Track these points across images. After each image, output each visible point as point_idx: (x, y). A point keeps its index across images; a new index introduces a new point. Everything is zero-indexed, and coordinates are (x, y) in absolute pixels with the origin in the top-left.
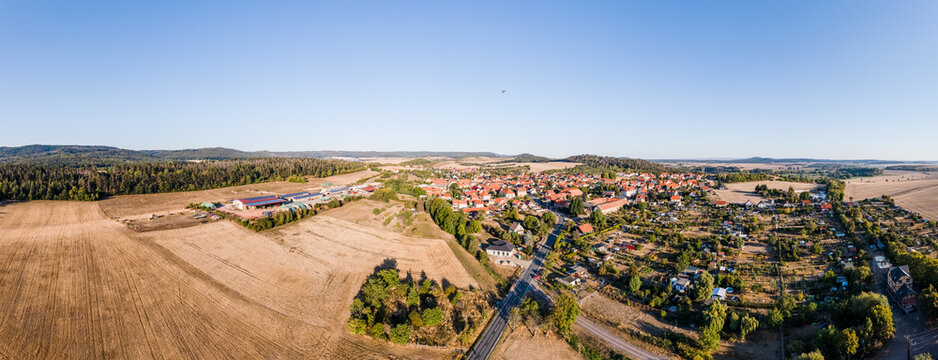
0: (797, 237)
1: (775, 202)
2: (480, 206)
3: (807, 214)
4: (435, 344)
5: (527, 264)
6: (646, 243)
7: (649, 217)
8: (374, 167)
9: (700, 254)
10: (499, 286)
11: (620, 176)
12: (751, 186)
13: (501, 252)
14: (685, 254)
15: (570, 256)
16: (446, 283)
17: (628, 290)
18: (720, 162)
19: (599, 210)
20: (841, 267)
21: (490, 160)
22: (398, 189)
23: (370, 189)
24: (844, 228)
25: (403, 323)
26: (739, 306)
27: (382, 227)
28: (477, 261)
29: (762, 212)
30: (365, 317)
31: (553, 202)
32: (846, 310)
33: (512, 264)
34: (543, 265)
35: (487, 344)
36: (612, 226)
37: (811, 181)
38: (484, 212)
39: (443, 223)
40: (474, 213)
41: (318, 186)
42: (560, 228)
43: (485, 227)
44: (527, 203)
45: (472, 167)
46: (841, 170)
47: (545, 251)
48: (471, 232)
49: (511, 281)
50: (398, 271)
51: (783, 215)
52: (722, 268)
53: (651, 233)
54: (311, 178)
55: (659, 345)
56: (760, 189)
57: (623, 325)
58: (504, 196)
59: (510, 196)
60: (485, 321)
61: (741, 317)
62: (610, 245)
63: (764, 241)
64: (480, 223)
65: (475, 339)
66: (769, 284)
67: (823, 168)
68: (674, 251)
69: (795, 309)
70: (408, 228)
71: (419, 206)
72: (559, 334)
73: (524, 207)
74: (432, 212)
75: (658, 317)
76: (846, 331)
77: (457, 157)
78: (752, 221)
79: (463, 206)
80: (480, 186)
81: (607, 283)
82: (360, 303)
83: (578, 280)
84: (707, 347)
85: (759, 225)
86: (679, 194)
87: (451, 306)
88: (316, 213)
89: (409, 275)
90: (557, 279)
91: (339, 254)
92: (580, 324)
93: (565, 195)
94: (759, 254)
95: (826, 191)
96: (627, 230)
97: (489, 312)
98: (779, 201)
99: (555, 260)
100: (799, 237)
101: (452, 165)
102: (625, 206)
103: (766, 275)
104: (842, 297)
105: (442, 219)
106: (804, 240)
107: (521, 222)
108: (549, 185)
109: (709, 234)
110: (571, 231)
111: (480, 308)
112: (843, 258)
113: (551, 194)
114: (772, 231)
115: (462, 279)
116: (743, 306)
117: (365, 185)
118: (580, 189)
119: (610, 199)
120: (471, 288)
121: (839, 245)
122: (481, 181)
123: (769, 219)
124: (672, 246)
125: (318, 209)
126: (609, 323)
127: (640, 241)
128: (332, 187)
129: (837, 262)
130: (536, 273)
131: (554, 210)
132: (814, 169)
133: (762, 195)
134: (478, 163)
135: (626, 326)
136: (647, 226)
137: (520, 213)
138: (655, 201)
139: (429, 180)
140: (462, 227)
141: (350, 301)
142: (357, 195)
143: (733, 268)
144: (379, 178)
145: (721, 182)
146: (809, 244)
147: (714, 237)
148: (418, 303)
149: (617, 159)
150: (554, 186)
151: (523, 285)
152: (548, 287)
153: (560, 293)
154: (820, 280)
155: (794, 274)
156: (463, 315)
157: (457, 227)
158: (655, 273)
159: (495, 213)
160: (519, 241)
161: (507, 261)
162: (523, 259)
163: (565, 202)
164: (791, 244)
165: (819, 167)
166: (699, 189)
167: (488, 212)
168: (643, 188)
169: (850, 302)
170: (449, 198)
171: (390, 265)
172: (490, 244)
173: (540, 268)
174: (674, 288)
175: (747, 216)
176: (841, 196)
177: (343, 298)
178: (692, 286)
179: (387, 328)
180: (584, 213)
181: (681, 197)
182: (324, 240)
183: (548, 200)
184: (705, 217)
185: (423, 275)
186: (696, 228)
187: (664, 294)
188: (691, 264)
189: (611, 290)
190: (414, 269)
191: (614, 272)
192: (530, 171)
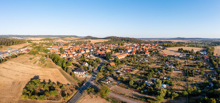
0: (194, 68)
1: (186, 55)
2: (71, 56)
3: (199, 60)
4: (54, 100)
5: (89, 77)
6: (135, 69)
7: (137, 60)
8: (29, 41)
9: (156, 73)
10: (79, 84)
11: (125, 44)
12: (176, 49)
13: (80, 73)
14: (150, 73)
15: (106, 74)
16: (58, 83)
17: (129, 85)
18: (165, 39)
19: (118, 58)
20: (211, 80)
21: (75, 38)
22: (39, 50)
23: (28, 50)
24: (214, 66)
25: (42, 95)
26: (171, 90)
27: (33, 64)
28: (70, 76)
29: (181, 58)
30: (28, 94)
31: (99, 54)
32: (212, 93)
33: (84, 77)
34: (96, 77)
35: (74, 100)
36: (123, 63)
37: (201, 47)
38: (73, 58)
39: (57, 63)
40: (69, 59)
41: (6, 49)
42: (102, 64)
43: (73, 64)
44: (90, 55)
45: (68, 41)
46: (213, 43)
47: (96, 72)
48: (68, 66)
49: (83, 82)
50: (40, 79)
51: (189, 60)
52: (165, 78)
53: (138, 66)
54: (3, 46)
55: (140, 100)
56: (180, 50)
57: (126, 95)
58: (80, 52)
59: (83, 52)
60: (74, 94)
61: (172, 93)
62: (122, 70)
63: (182, 69)
64: (71, 62)
65: (70, 99)
66: (183, 83)
67: (206, 42)
68: (146, 72)
69: (193, 91)
70: (43, 64)
71: (47, 56)
72: (102, 97)
73: (88, 56)
74: (53, 58)
75: (140, 92)
76: (212, 99)
77: (62, 37)
78: (177, 62)
79: (65, 56)
80: (71, 49)
81: (120, 83)
82: (25, 90)
83: (109, 82)
84: (159, 101)
85: (180, 63)
86: (149, 51)
87: (60, 90)
88: (6, 60)
89: (44, 81)
90: (101, 81)
91: (17, 75)
92: (110, 94)
93: (104, 52)
94: (179, 74)
95: (207, 51)
96: (128, 65)
97: (75, 92)
98: (188, 55)
99: (100, 75)
100: (195, 68)
101: (60, 40)
102: (127, 56)
103: (182, 81)
104: (211, 89)
105: (56, 61)
106: (197, 69)
107: (87, 62)
108: (98, 48)
109: (160, 66)
110: (107, 65)
111: (72, 90)
112: (212, 77)
113: (99, 51)
114: (185, 66)
115: (64, 81)
116: (173, 90)
117: (26, 49)
118: (110, 50)
119: (121, 53)
120: (68, 84)
121: (211, 72)
122: (72, 46)
123: (184, 61)
124: (146, 71)
125: (7, 59)
126: (121, 94)
127: (133, 68)
128: (12, 50)
129: (210, 78)
130: (93, 80)
131: (100, 57)
132: (201, 42)
133: (181, 52)
134: (70, 39)
135: (128, 95)
136: (136, 63)
137: (87, 59)
138: (139, 54)
139: (51, 46)
140: (64, 64)
141: (22, 90)
142: (23, 53)
143: (169, 78)
144: (31, 46)
145: (165, 47)
146: (199, 71)
147: (162, 68)
148: (48, 89)
149: (124, 38)
150: (100, 48)
151: (88, 83)
152: (98, 84)
153: (102, 86)
154: (203, 83)
155: (193, 81)
156: (65, 92)
157: (62, 64)
158: (139, 79)
159: (77, 58)
160: (86, 69)
161: (82, 75)
162: (88, 75)
163: (104, 54)
164: (192, 71)
165: (204, 41)
166: (156, 50)
167: (74, 58)
168: (134, 49)
169: (214, 91)
170: (59, 53)
171: (36, 78)
172: (76, 70)
173: (95, 78)
174: (146, 84)
175: (175, 60)
176: (213, 53)
177: (19, 89)
178: (153, 84)
179: (37, 97)
180: (112, 59)
181: (149, 53)
182: (10, 71)
183: (98, 54)
184: (158, 60)
185: (50, 80)
186: (155, 64)
187: (142, 86)
188: (153, 77)
189: (122, 85)
190: (46, 79)
191: (123, 79)
192: (91, 43)
